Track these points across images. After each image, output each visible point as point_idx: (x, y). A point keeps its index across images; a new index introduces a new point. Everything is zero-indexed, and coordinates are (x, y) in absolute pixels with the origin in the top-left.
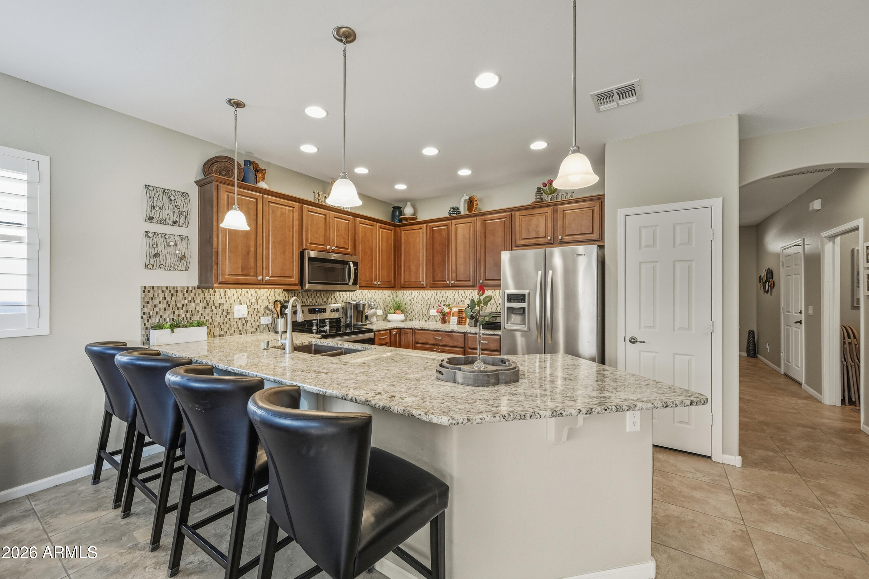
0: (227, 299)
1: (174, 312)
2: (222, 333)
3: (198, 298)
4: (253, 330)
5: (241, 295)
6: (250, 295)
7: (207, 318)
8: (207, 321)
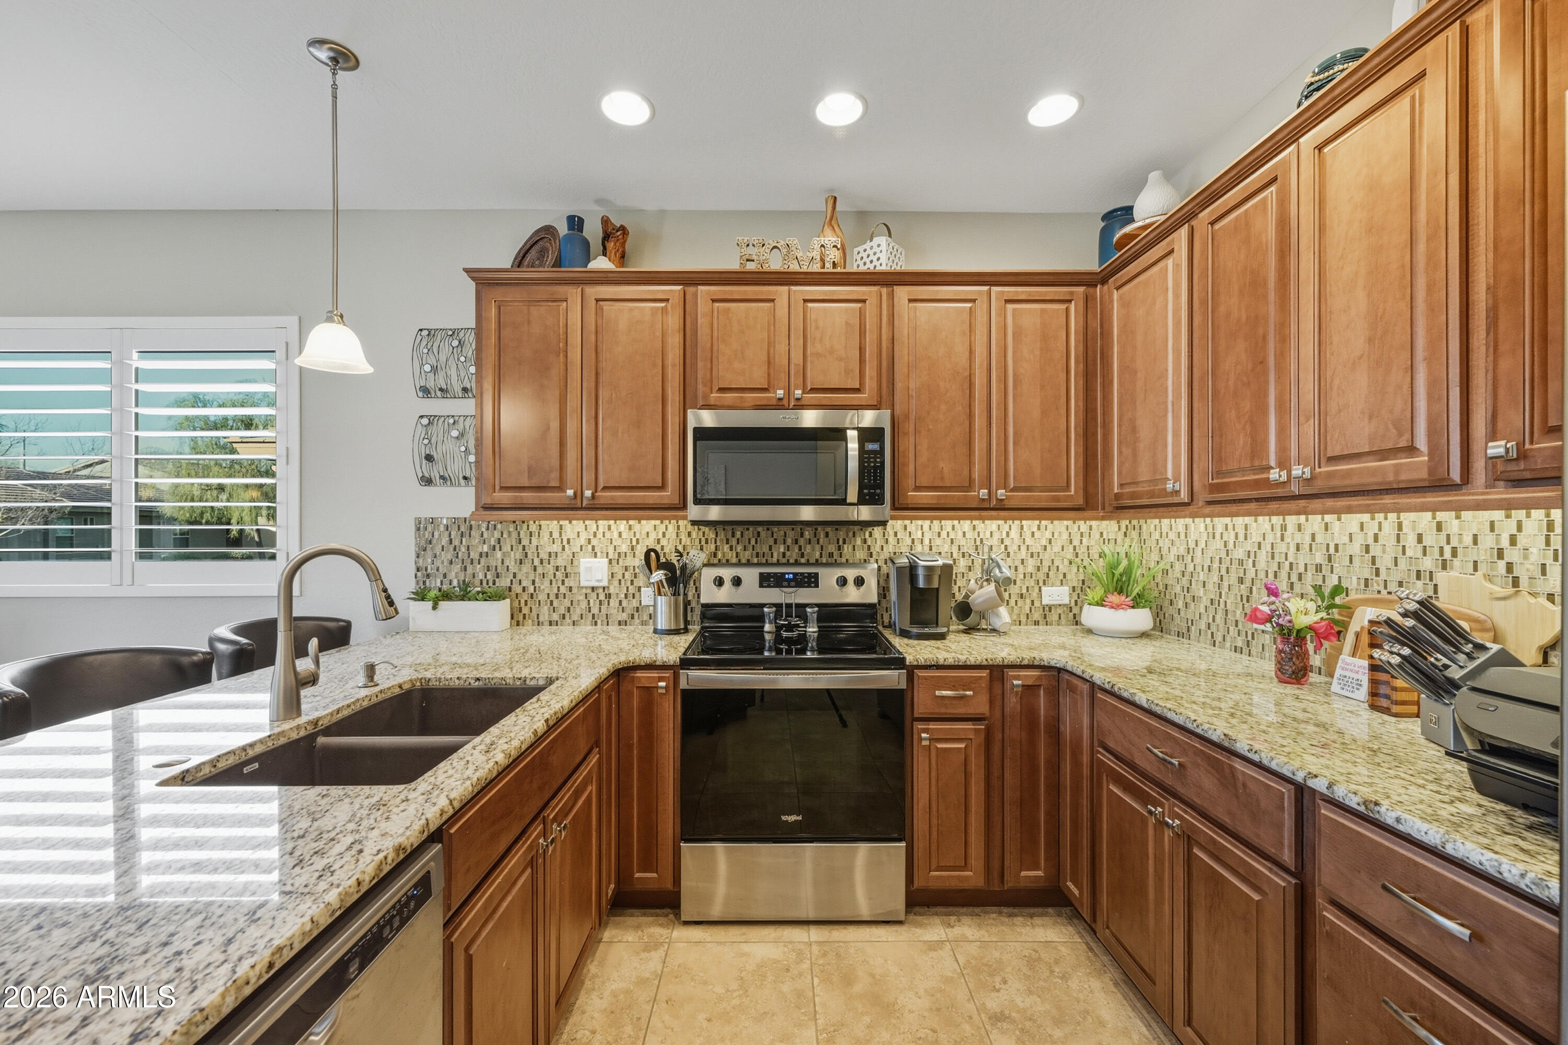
0: (565, 542)
1: (465, 569)
2: (555, 617)
3: (508, 541)
4: (624, 616)
5: (595, 536)
6: (616, 535)
7: (524, 584)
8: (524, 589)
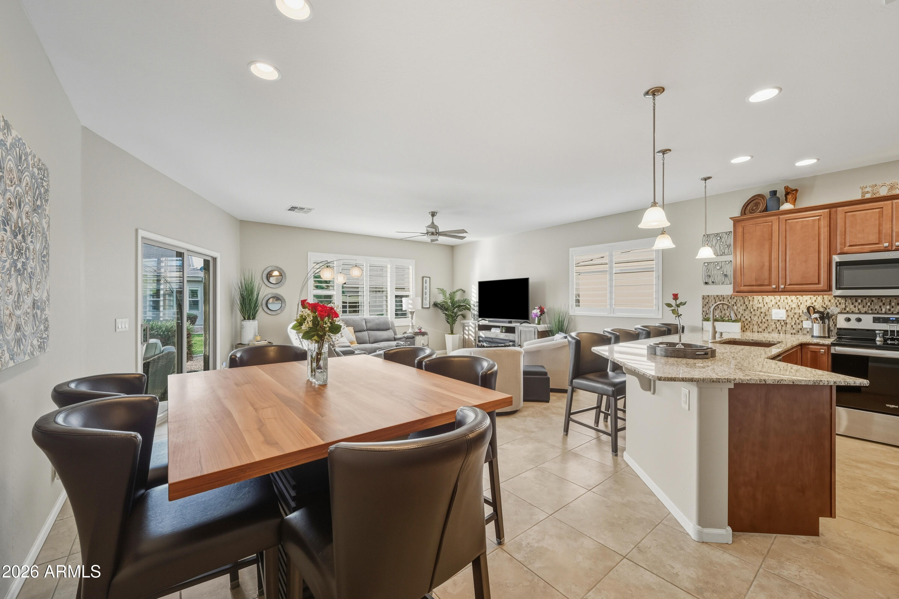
0: (765, 303)
1: (722, 312)
2: (760, 330)
3: (739, 303)
4: (794, 331)
5: (779, 301)
6: (790, 301)
7: (746, 318)
8: (746, 320)
